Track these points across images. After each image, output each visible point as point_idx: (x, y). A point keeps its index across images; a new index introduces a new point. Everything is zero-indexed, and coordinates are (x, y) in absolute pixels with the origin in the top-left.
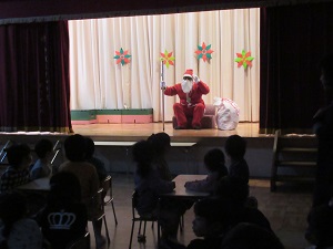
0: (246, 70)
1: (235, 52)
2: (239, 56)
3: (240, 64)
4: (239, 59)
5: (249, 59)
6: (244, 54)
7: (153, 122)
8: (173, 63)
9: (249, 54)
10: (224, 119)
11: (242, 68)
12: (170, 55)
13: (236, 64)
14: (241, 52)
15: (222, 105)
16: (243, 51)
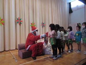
1: (30, 22)
6: (33, 24)
12: (2, 20)
16: (33, 23)
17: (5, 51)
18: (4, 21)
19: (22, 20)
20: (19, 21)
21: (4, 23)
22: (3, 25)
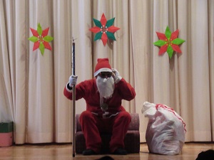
0: (171, 60)
1: (155, 30)
2: (161, 36)
3: (162, 50)
4: (162, 43)
5: (176, 41)
7: (14, 144)
8: (51, 47)
9: (176, 34)
10: (165, 136)
11: (166, 56)
12: (45, 33)
13: (156, 50)
14: (163, 31)
15: (159, 114)
16: (168, 30)
18: (52, 35)
19: (116, 24)
20: (102, 31)
21: (53, 42)
22: (47, 52)
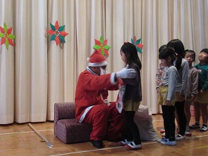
4: (98, 47)
5: (106, 47)
6: (102, 42)
8: (13, 43)
12: (9, 32)
17: (15, 123)
18: (15, 34)
20: (56, 34)
21: (15, 40)
